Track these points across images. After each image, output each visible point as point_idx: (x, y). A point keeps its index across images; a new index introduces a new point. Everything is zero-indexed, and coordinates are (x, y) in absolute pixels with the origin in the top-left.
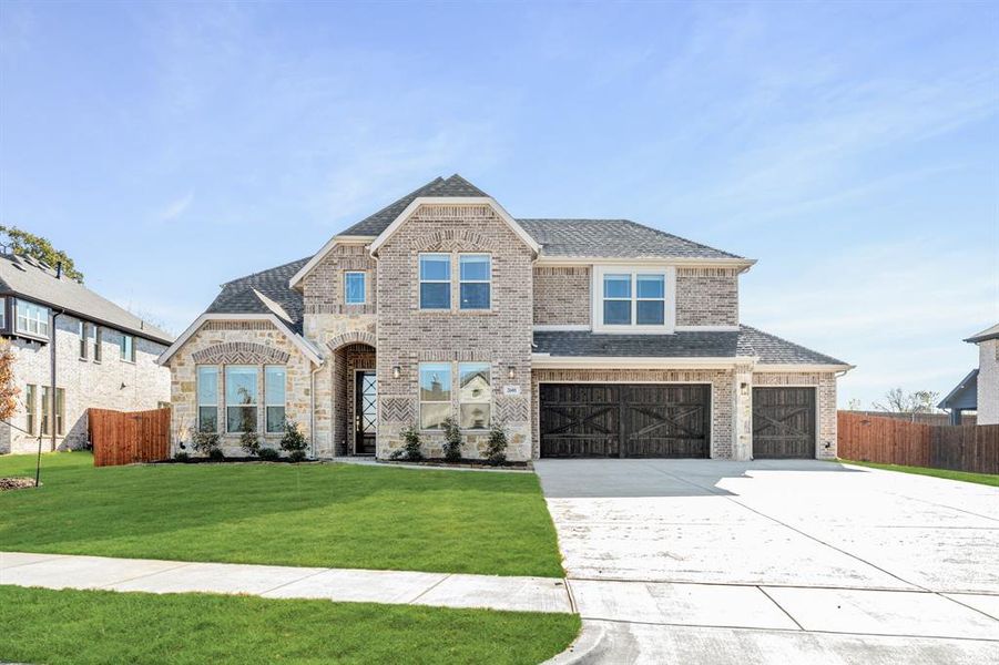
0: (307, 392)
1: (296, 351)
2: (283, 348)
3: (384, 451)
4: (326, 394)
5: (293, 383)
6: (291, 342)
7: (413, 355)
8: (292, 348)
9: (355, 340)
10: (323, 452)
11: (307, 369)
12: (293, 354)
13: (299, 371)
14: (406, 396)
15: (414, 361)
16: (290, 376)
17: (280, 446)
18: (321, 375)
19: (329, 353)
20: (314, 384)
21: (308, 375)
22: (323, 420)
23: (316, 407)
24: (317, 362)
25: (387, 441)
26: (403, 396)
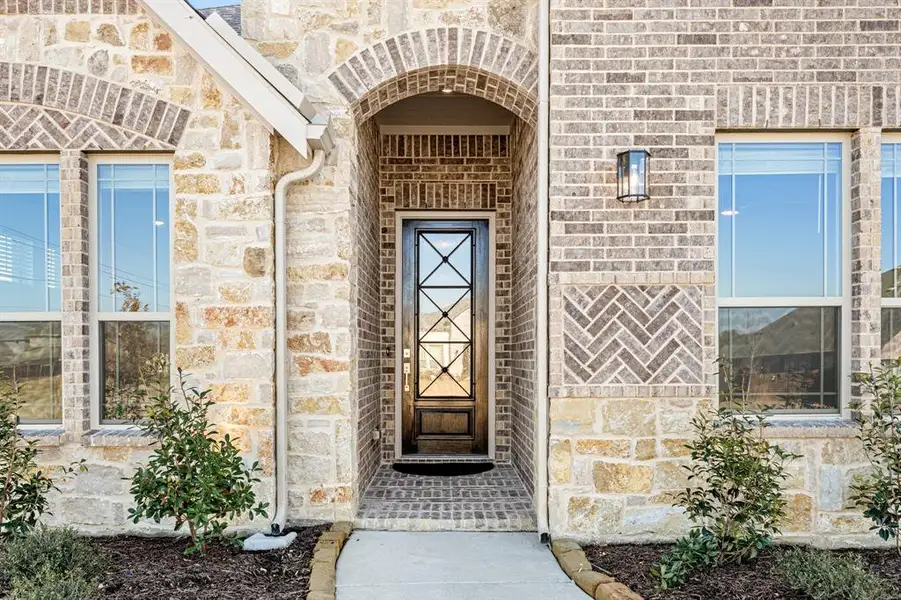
0: (255, 262)
1: (213, 97)
2: (161, 86)
3: (577, 505)
4: (332, 273)
5: (201, 224)
6: (191, 59)
7: (697, 103)
8: (197, 86)
9: (442, 60)
10: (317, 495)
11: (255, 167)
12: (197, 109)
13: (225, 178)
14: (667, 278)
15: (700, 129)
16: (189, 197)
17: (130, 501)
18: (312, 193)
19: (343, 114)
20: (283, 232)
21: (260, 194)
22: (317, 375)
23: (290, 321)
24: (298, 135)
25: (587, 461)
26: (653, 277)
